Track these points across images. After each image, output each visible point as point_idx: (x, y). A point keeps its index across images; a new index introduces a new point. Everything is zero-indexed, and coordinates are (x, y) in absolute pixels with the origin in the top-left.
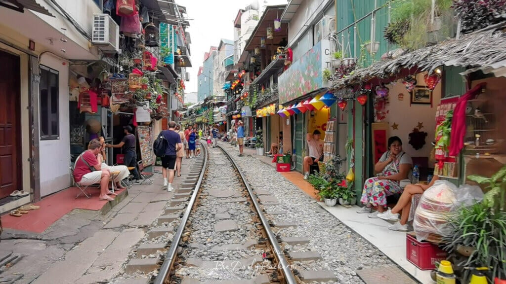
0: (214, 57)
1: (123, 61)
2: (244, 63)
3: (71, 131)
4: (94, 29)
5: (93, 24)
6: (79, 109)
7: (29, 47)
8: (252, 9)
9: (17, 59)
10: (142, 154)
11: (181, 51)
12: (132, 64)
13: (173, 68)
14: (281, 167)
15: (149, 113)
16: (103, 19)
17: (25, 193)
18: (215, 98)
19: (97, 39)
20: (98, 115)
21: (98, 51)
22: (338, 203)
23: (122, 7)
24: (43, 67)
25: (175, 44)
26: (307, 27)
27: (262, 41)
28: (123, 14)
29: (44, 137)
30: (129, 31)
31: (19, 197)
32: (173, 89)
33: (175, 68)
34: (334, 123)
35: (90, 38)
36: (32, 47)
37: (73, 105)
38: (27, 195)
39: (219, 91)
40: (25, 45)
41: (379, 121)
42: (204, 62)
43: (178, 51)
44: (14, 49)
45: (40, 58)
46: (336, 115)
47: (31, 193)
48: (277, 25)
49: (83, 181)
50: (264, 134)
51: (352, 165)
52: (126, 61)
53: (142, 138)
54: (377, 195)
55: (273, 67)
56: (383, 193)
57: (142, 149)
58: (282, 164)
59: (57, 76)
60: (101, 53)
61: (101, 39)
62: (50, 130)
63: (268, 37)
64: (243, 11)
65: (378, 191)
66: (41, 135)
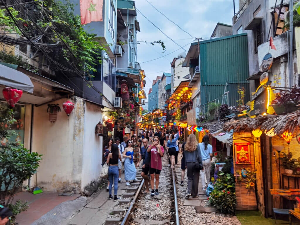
0: (159, 83)
5: (114, 100)
8: (182, 58)
18: (160, 110)
19: (116, 106)
42: (152, 86)
64: (177, 59)
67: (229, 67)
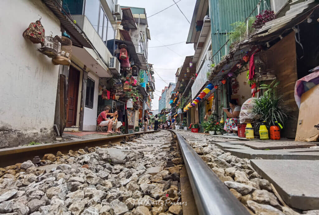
0: (166, 91)
1: (122, 78)
2: (178, 88)
3: (98, 108)
4: (110, 63)
5: (110, 61)
6: (102, 98)
7: (84, 68)
9: (79, 72)
10: (128, 122)
11: (149, 84)
12: (125, 79)
13: (146, 90)
14: (193, 130)
15: (132, 103)
16: (114, 59)
17: (77, 127)
18: (166, 110)
19: (111, 67)
20: (110, 103)
21: (111, 73)
22: (215, 134)
23: (122, 55)
24: (89, 78)
25: (147, 80)
26: (202, 61)
27: (185, 75)
28: (122, 59)
29: (86, 106)
30: (125, 66)
31: (74, 128)
32: (145, 100)
33: (147, 91)
34: (215, 101)
35: (108, 66)
36: (85, 68)
37: (100, 97)
38: (77, 128)
39: (168, 106)
40: (83, 67)
41: (234, 94)
42: (162, 94)
43: (148, 83)
44: (78, 67)
45: (88, 73)
46: (216, 97)
47: (79, 128)
48: (191, 65)
49: (101, 124)
50: (187, 120)
51: (222, 116)
52: (123, 78)
53: (129, 115)
54: (232, 125)
55: (189, 85)
56: (234, 123)
57: (128, 120)
58: (194, 129)
59: (94, 83)
60: (112, 74)
61: (112, 67)
62: (89, 104)
63: (188, 72)
65: (232, 123)
66: (85, 105)
67: (246, 12)
